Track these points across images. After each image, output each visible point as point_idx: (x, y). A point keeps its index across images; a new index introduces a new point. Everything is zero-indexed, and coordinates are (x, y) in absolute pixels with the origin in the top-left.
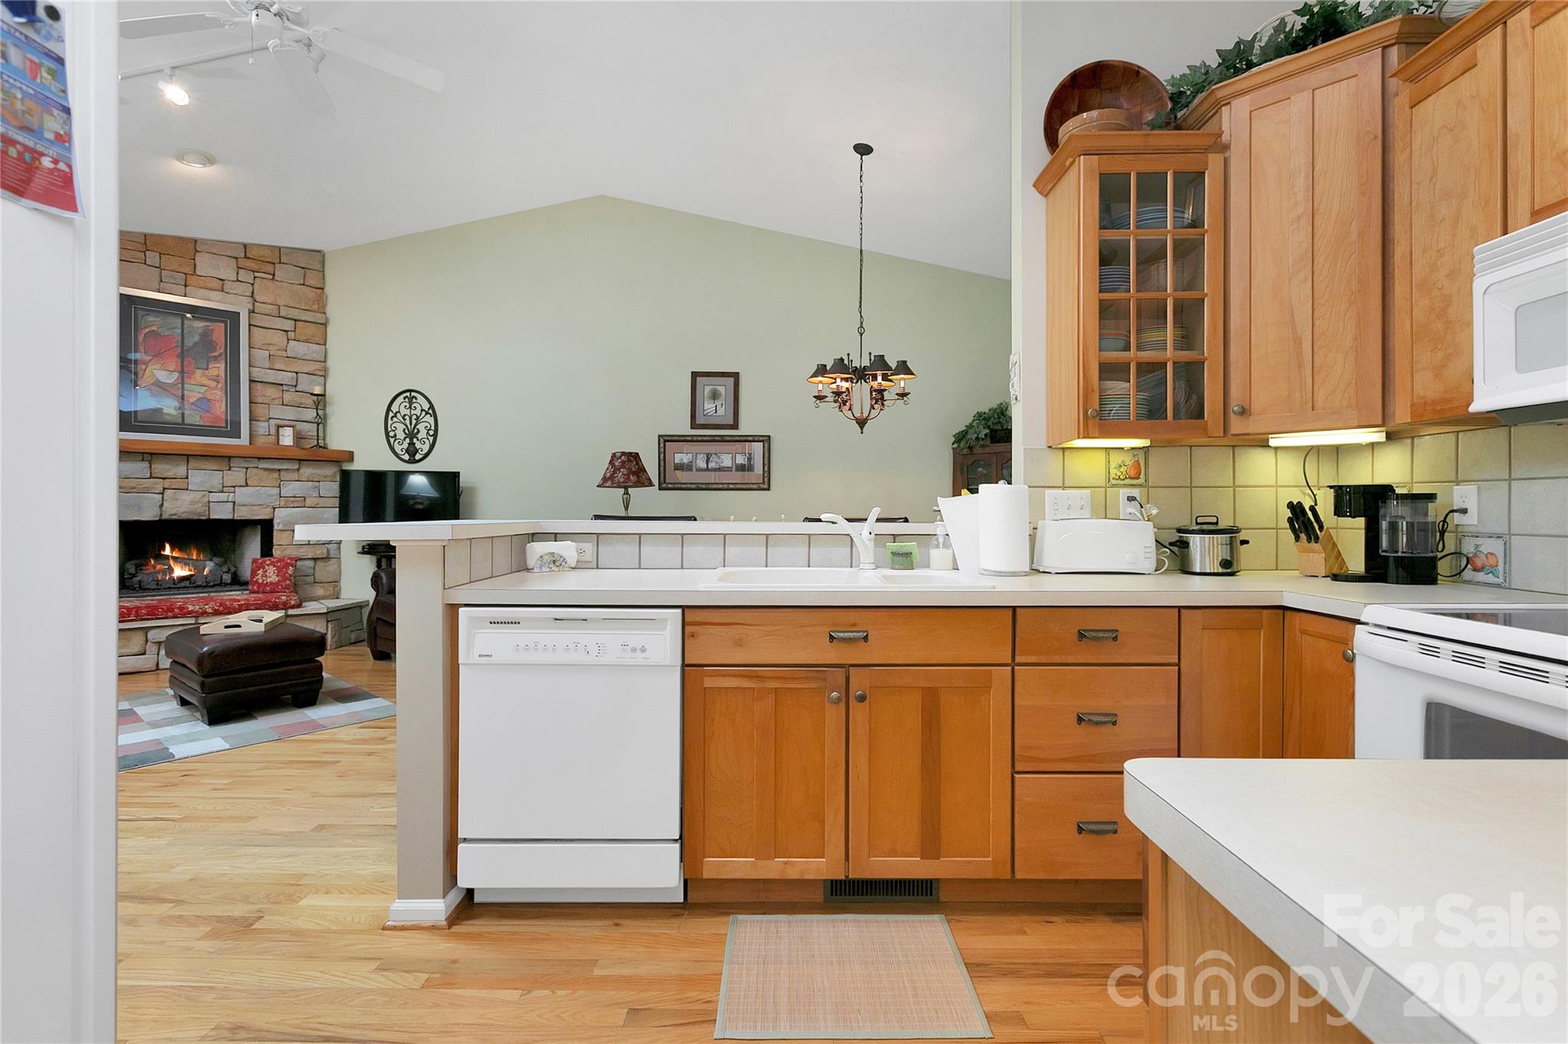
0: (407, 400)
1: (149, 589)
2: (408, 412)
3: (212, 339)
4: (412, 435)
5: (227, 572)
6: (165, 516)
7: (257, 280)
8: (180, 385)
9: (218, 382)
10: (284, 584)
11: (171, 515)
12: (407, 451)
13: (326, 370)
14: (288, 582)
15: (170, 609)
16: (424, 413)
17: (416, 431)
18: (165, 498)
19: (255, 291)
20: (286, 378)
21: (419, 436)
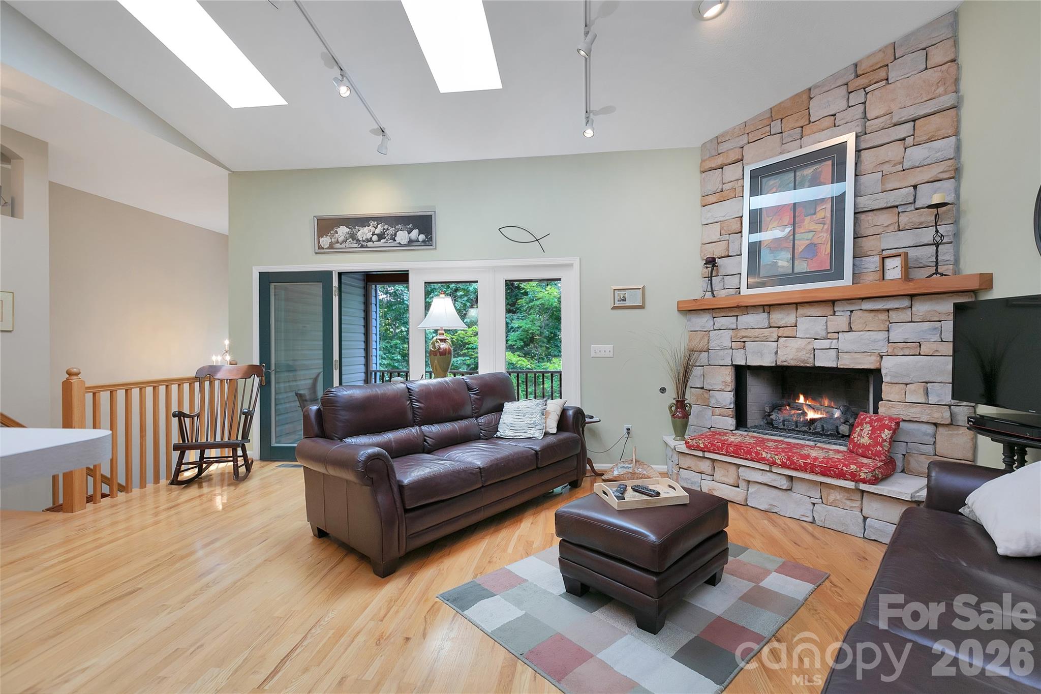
5: (844, 423)
6: (779, 363)
7: (869, 95)
8: (792, 237)
9: (825, 224)
10: (874, 449)
14: (879, 448)
18: (779, 346)
19: (866, 109)
20: (903, 195)
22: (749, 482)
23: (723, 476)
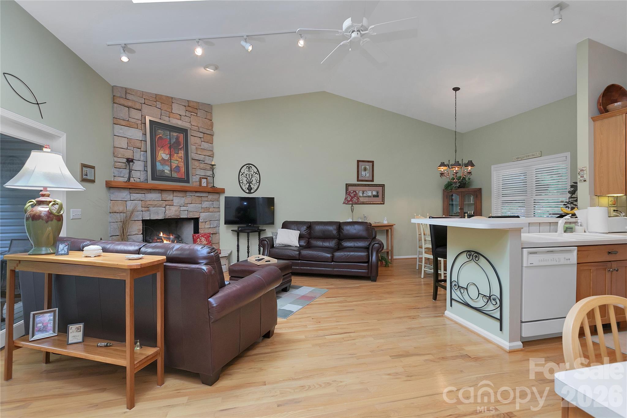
0: (247, 168)
2: (248, 173)
3: (179, 141)
4: (250, 183)
6: (167, 217)
8: (170, 160)
9: (182, 159)
11: (169, 216)
12: (248, 189)
16: (255, 173)
17: (251, 180)
18: (166, 209)
19: (191, 121)
20: (201, 157)
21: (253, 183)
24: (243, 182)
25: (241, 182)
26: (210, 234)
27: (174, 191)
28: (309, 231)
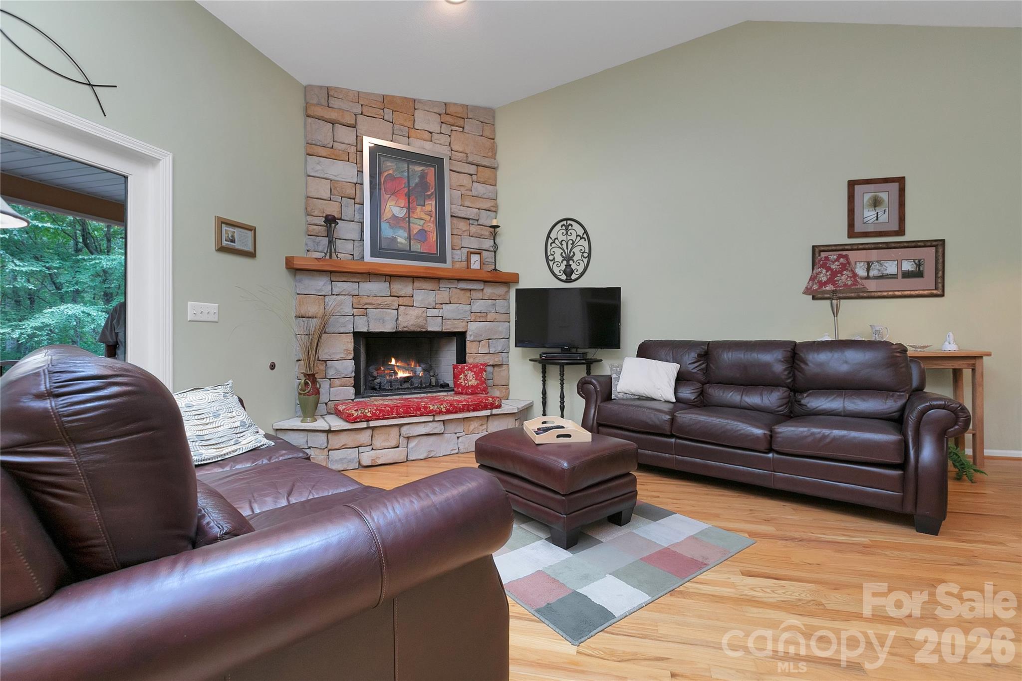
0: (564, 227)
1: (386, 390)
2: (564, 238)
3: (427, 181)
4: (568, 258)
5: (433, 376)
6: (400, 329)
7: (454, 132)
8: (407, 219)
9: (431, 217)
10: (481, 387)
11: (404, 328)
12: (565, 272)
13: (496, 206)
14: (484, 385)
15: (418, 409)
16: (579, 238)
17: (572, 254)
18: (399, 313)
19: (451, 142)
20: (471, 213)
21: (575, 258)
22: (408, 438)
23: (384, 441)
24: (554, 259)
25: (551, 258)
26: (486, 365)
27: (413, 278)
28: (704, 366)
